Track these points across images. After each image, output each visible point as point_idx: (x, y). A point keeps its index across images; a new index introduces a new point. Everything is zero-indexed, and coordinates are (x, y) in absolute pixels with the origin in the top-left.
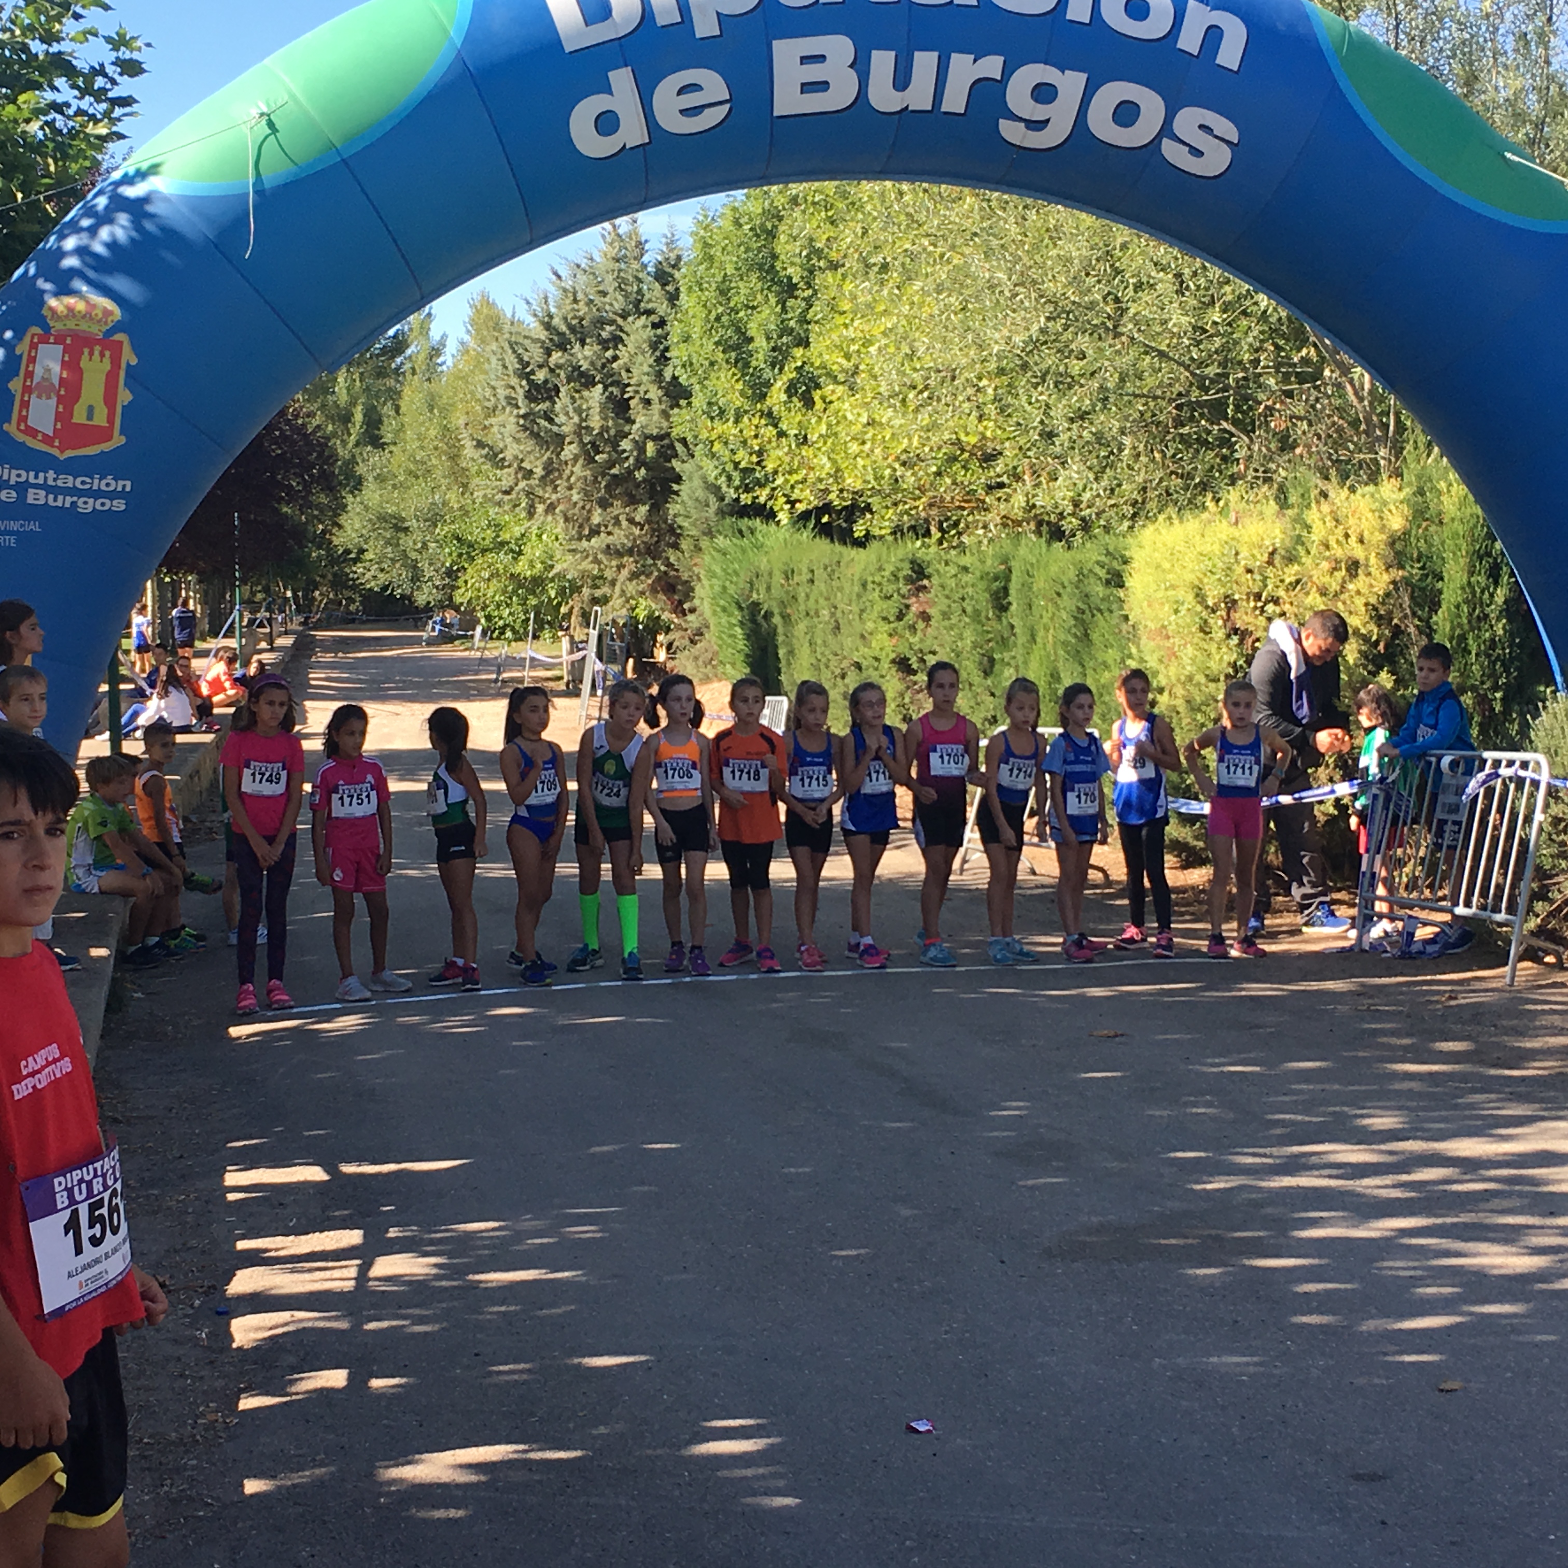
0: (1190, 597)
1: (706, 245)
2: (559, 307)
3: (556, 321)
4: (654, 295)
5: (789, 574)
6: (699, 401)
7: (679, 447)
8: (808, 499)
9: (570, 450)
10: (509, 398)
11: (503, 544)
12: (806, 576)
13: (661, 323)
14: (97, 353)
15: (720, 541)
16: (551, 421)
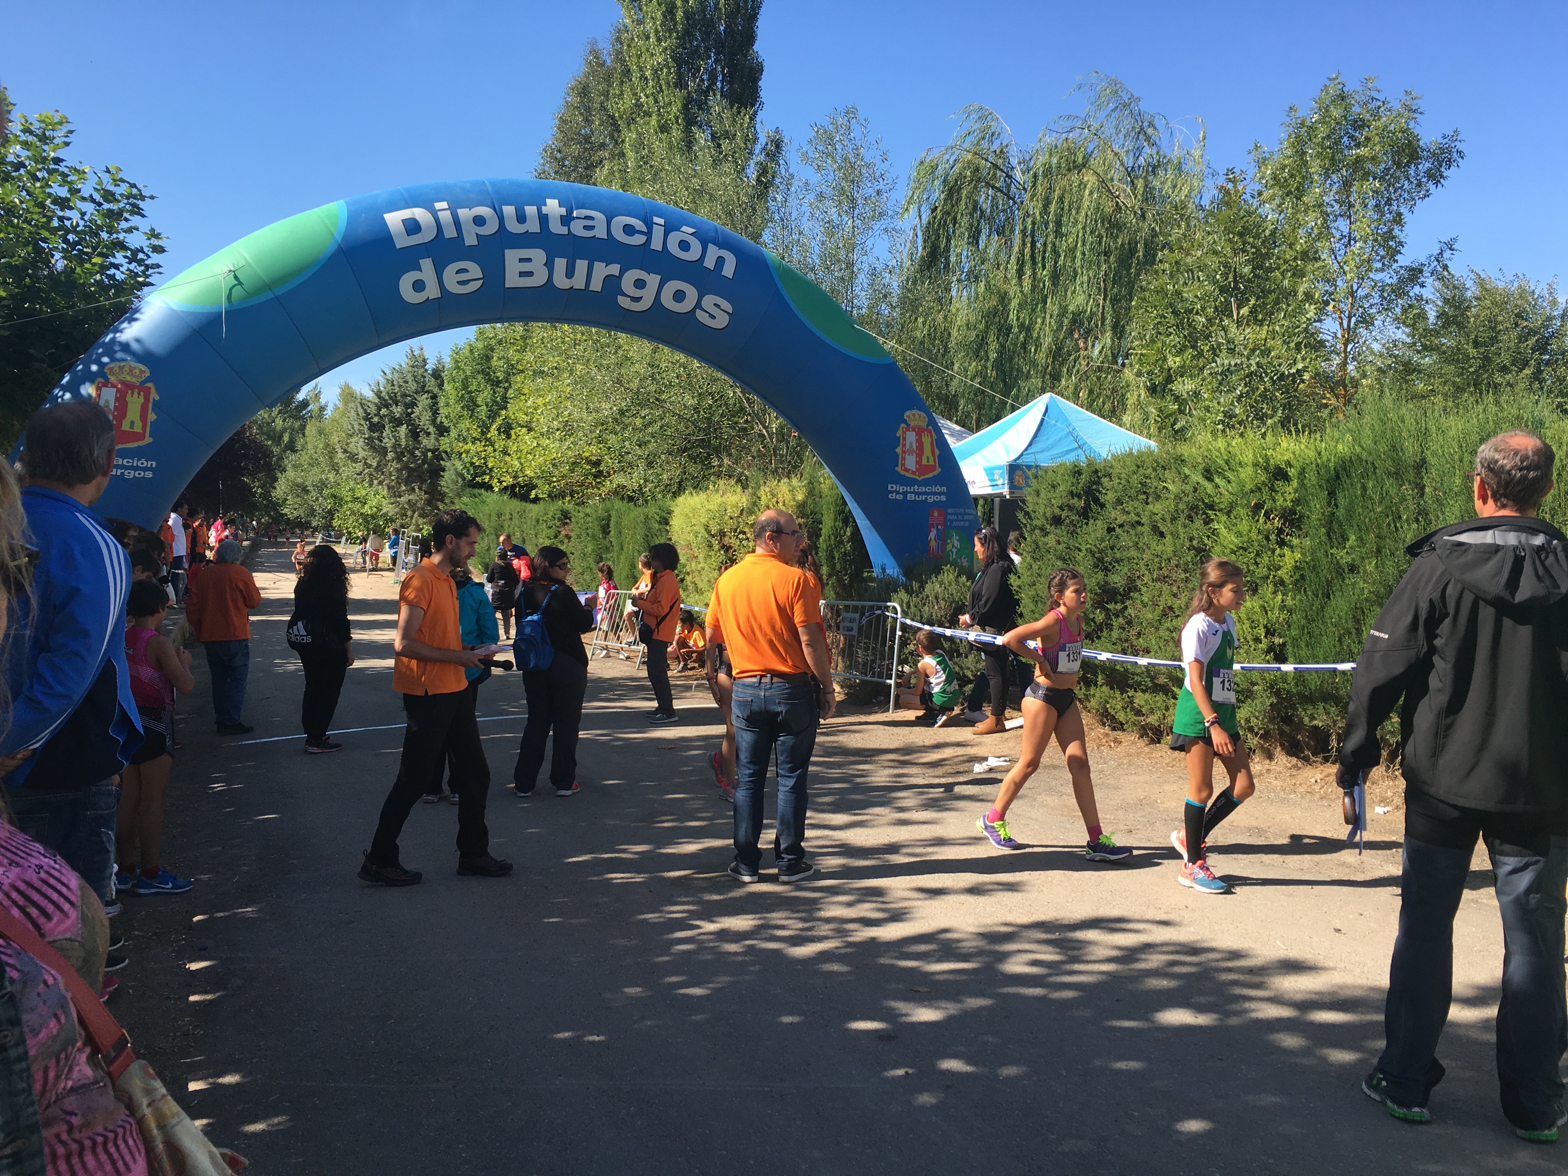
0: (703, 531)
1: (457, 361)
2: (385, 387)
3: (383, 394)
4: (431, 384)
5: (499, 515)
6: (453, 433)
7: (444, 455)
8: (508, 480)
9: (391, 455)
10: (360, 431)
11: (358, 498)
12: (508, 517)
13: (434, 397)
14: (136, 394)
15: (464, 499)
16: (381, 441)
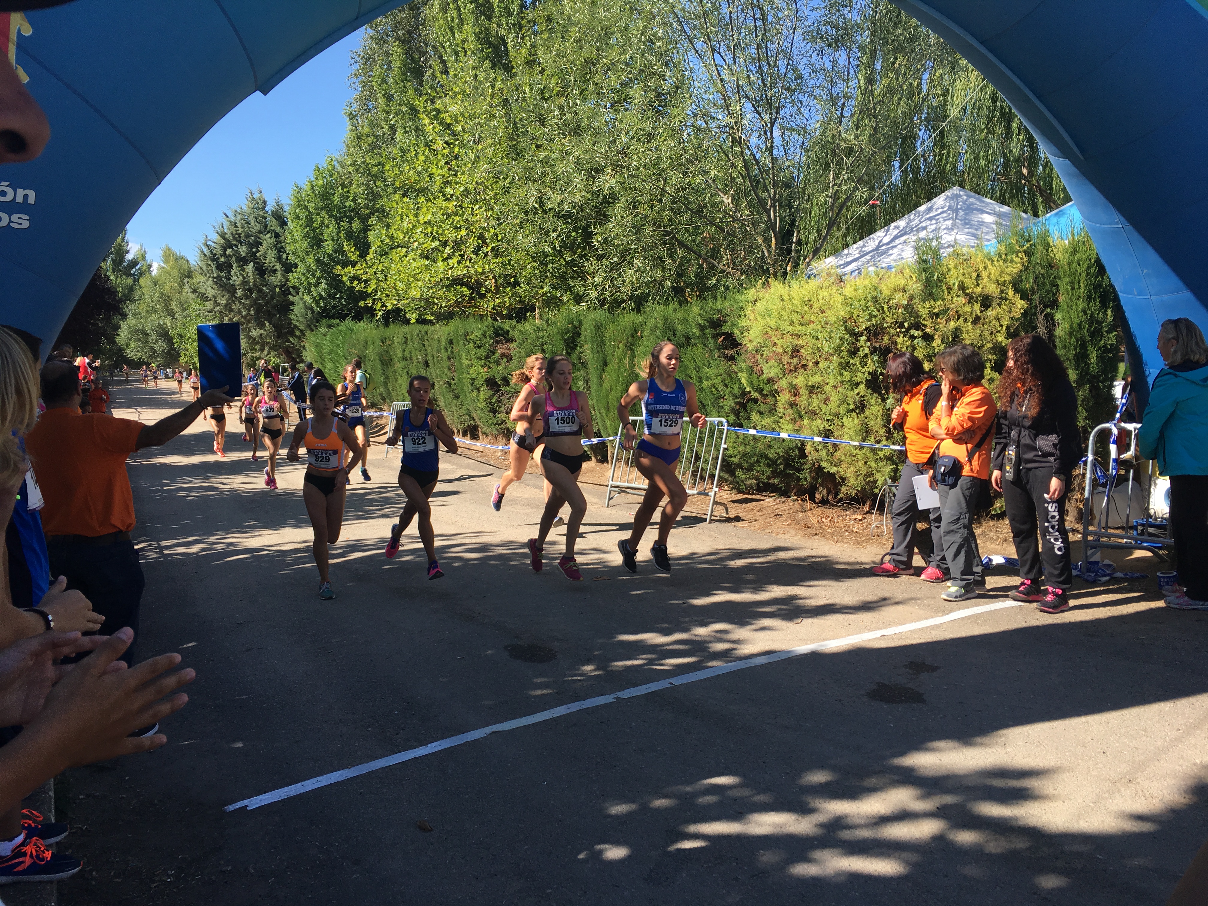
2: (229, 229)
5: (383, 341)
10: (208, 271)
12: (399, 341)
13: (278, 236)
